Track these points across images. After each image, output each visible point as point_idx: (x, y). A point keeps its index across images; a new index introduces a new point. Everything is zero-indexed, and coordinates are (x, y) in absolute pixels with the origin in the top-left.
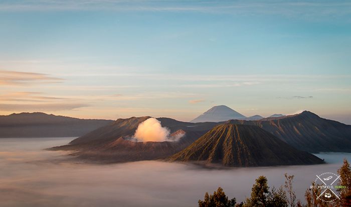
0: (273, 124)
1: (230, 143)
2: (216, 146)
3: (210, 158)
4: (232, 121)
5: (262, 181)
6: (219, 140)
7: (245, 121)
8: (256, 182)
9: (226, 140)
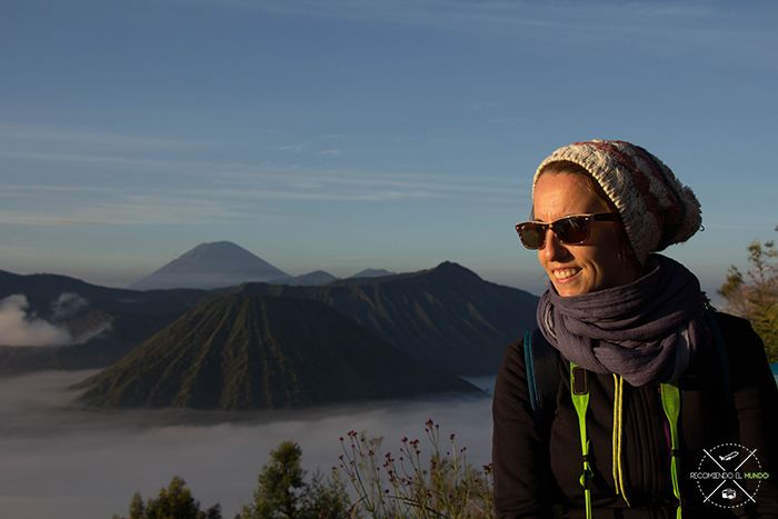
0: (363, 296)
1: (244, 348)
2: (202, 356)
3: (184, 391)
4: (250, 286)
5: (289, 455)
6: (211, 339)
7: (286, 288)
8: (271, 457)
9: (231, 340)
